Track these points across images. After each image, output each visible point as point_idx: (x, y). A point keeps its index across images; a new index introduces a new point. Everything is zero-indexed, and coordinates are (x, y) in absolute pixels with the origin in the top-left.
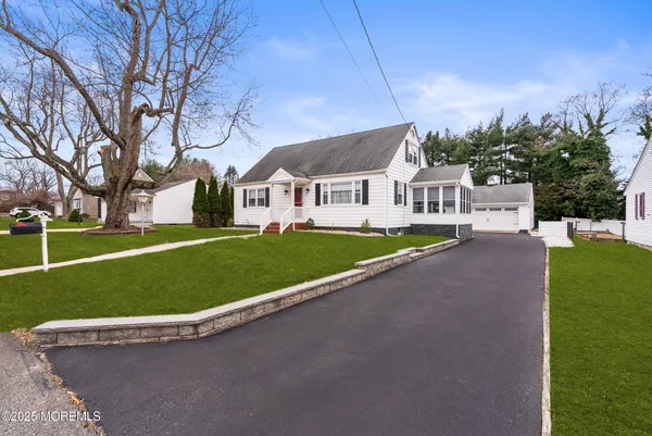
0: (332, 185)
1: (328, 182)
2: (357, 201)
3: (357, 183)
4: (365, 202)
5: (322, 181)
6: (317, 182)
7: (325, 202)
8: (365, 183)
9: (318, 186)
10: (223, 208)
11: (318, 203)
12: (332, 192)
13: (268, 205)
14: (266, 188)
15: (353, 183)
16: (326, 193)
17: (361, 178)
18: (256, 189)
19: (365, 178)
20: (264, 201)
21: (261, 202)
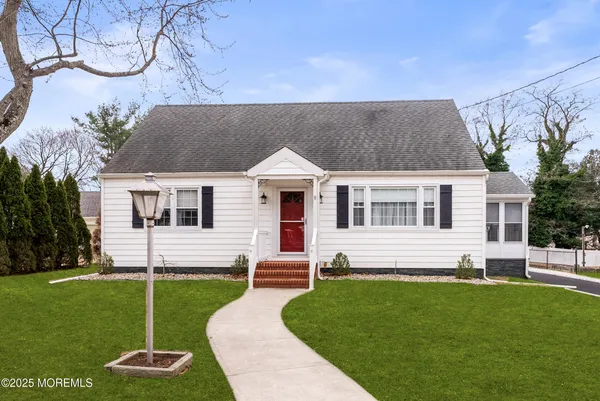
0: (374, 189)
1: (366, 186)
2: (429, 221)
3: (427, 188)
4: (446, 223)
5: (351, 181)
6: (342, 182)
7: (360, 221)
8: (446, 192)
9: (342, 192)
10: (36, 225)
11: (342, 222)
12: (373, 204)
13: (208, 223)
14: (203, 187)
15: (421, 190)
16: (362, 204)
17: (438, 181)
18: (174, 188)
19: (446, 182)
20: (197, 215)
21: (188, 218)
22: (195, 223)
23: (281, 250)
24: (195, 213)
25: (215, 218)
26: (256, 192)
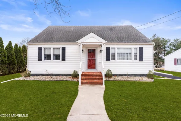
0: (118, 49)
1: (115, 48)
2: (136, 59)
3: (135, 48)
4: (141, 59)
5: (111, 46)
6: (108, 46)
7: (113, 59)
8: (141, 50)
9: (108, 50)
11: (108, 59)
12: (117, 53)
13: (64, 59)
14: (62, 48)
15: (133, 49)
16: (114, 53)
17: (138, 46)
18: (52, 48)
19: (141, 46)
20: (60, 57)
21: (57, 57)
22: (59, 59)
23: (88, 68)
24: (59, 56)
25: (66, 58)
26: (81, 48)
